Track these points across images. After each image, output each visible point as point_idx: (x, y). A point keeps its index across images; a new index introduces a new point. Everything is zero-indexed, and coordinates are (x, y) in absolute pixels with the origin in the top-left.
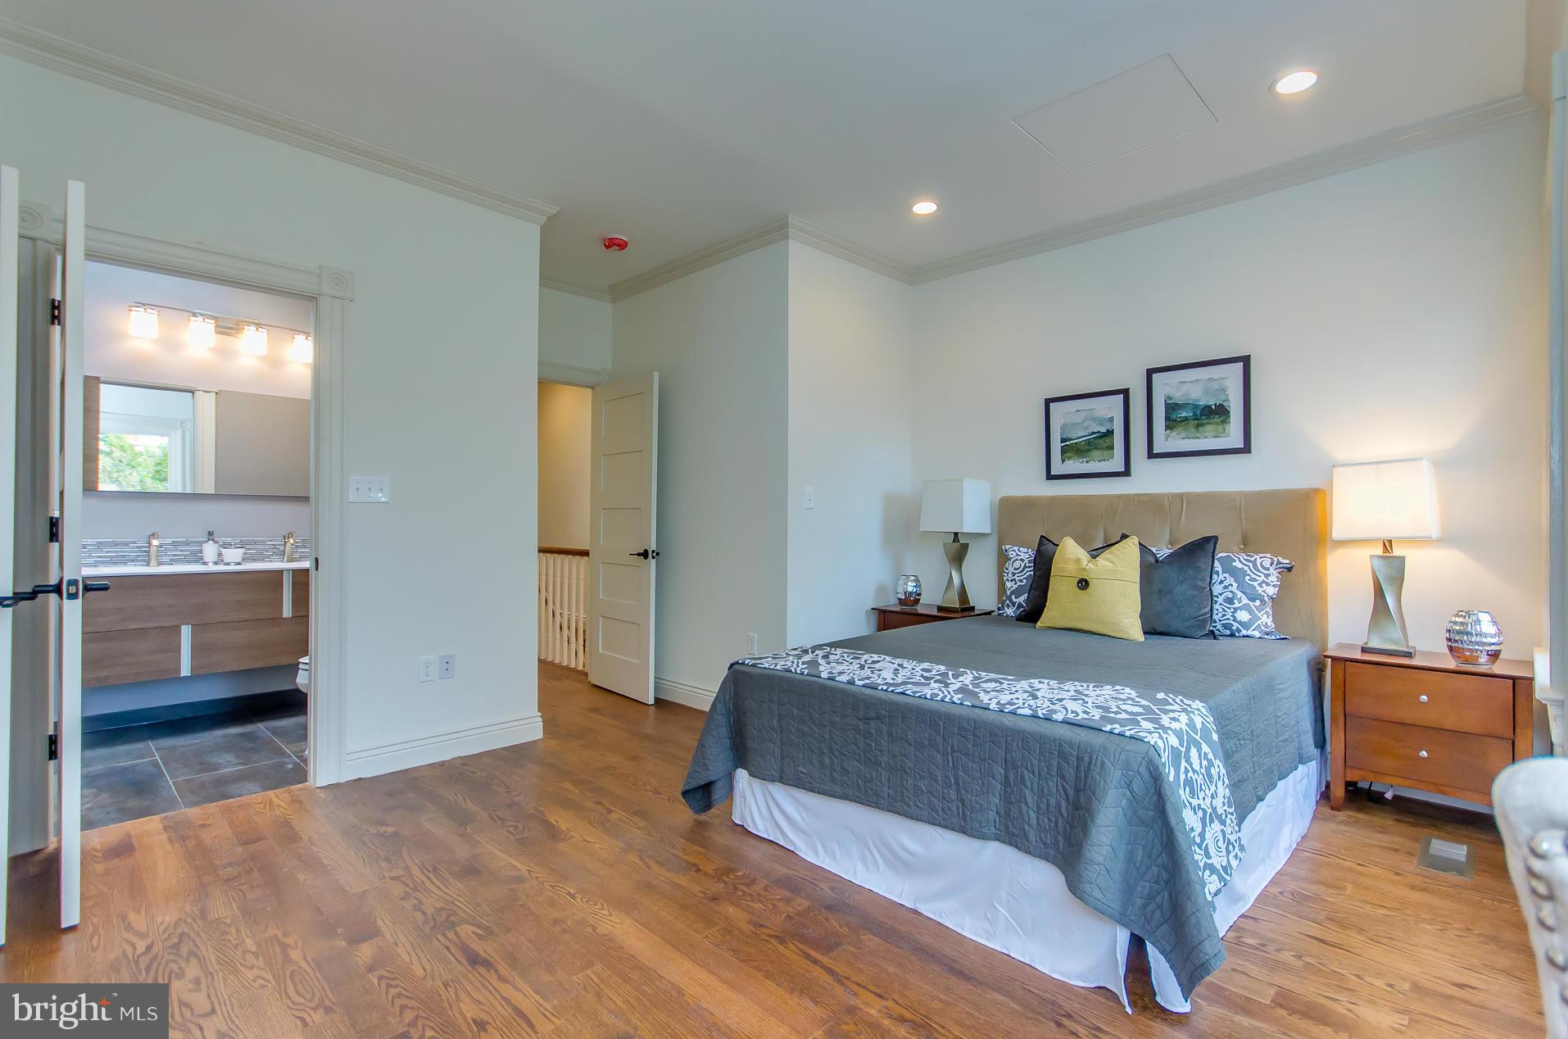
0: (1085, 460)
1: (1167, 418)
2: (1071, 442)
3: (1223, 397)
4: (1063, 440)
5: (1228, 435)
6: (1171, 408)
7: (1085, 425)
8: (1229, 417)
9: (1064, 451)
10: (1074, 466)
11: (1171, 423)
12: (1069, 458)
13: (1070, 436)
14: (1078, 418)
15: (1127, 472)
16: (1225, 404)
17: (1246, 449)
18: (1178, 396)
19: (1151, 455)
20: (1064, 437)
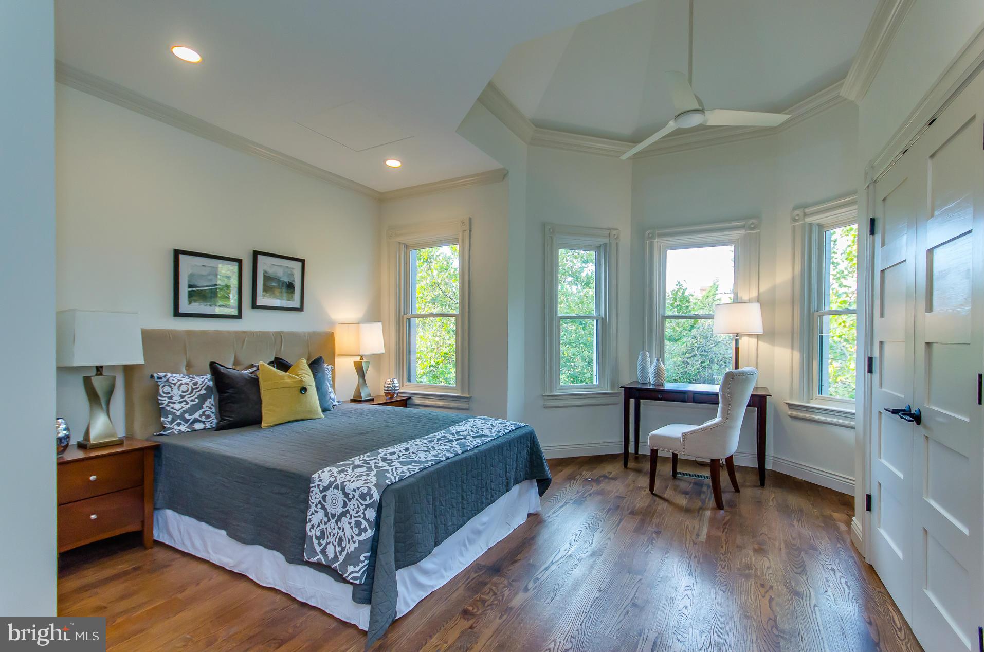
0: (209, 304)
1: (264, 285)
2: (198, 289)
3: (292, 279)
4: (190, 286)
5: (294, 301)
6: (267, 278)
7: (209, 277)
8: (294, 290)
9: (191, 295)
10: (198, 307)
11: (267, 289)
12: (195, 301)
13: (196, 284)
14: (204, 272)
15: (239, 316)
16: (293, 282)
17: (301, 309)
18: (272, 271)
19: (254, 306)
20: (191, 284)
